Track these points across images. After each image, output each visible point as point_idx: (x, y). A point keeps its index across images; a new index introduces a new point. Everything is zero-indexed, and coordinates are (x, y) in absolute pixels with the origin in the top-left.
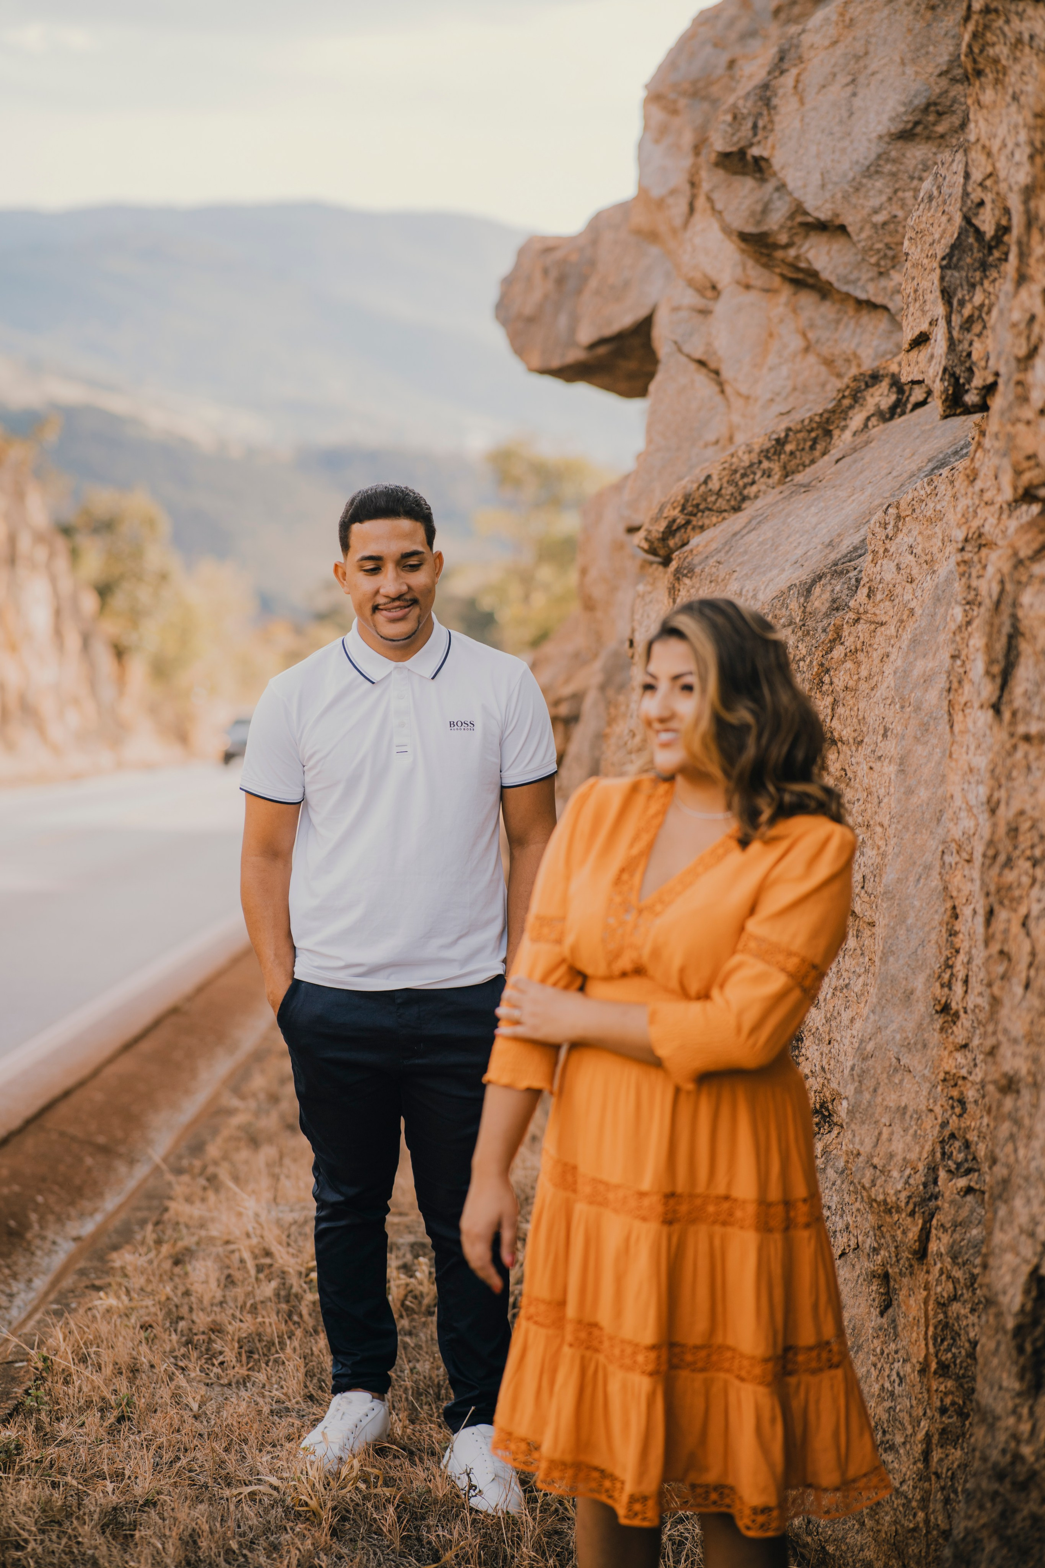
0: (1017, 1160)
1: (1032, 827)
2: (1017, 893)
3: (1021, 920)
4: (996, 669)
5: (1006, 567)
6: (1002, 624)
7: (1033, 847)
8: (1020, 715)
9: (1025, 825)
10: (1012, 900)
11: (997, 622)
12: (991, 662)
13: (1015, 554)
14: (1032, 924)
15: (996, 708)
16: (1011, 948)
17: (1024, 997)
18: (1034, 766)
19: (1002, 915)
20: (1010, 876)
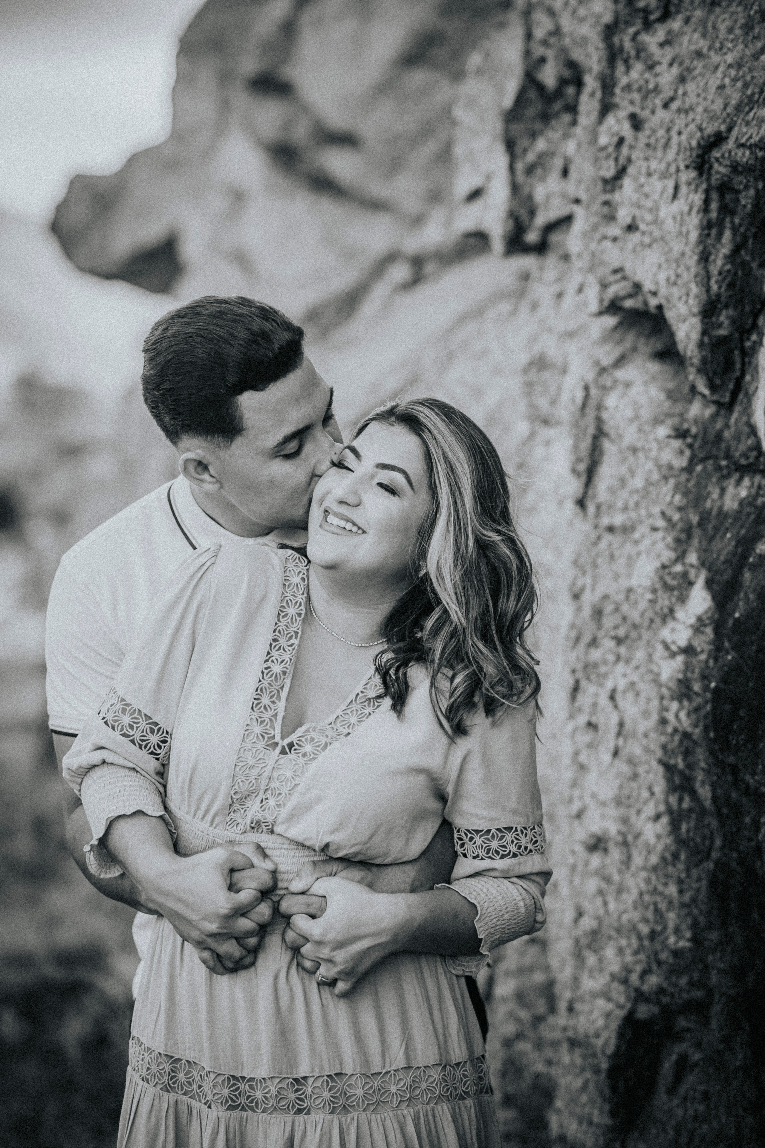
0: (607, 912)
1: (617, 610)
2: (603, 669)
3: (608, 694)
4: (582, 467)
5: (590, 376)
6: (587, 426)
7: (616, 627)
8: (604, 508)
9: (609, 608)
10: (599, 675)
11: (582, 423)
12: (579, 460)
13: (597, 363)
14: (619, 697)
15: (581, 503)
16: (599, 719)
17: (612, 765)
18: (617, 554)
19: (589, 689)
20: (596, 655)
